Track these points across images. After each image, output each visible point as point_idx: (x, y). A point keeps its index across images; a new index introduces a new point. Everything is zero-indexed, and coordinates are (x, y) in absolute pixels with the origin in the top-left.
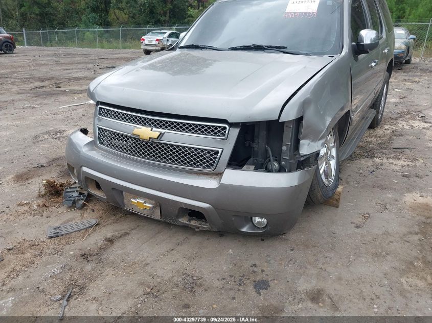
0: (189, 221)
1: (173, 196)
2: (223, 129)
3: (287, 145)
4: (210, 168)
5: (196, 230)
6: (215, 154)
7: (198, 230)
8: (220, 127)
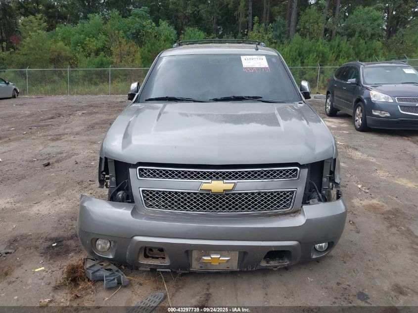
0: (267, 263)
1: (261, 242)
2: (293, 172)
3: (326, 177)
4: (288, 208)
5: (275, 269)
6: (290, 194)
7: (276, 269)
8: (290, 170)
